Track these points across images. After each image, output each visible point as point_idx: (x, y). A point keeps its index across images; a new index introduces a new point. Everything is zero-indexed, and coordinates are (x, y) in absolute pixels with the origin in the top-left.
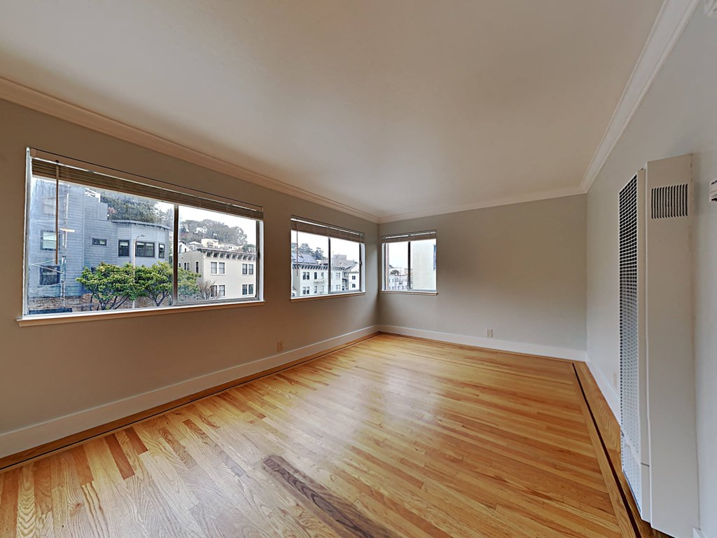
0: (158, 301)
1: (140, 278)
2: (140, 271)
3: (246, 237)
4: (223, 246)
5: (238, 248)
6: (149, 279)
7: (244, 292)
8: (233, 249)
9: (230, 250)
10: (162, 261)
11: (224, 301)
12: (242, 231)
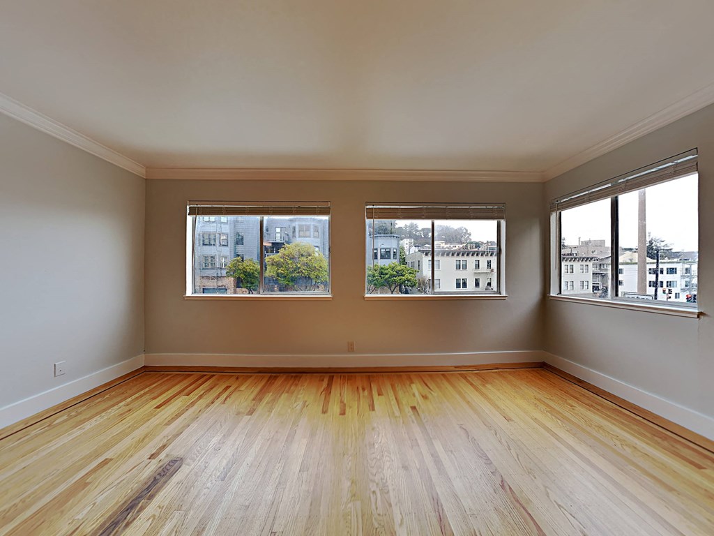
0: (392, 289)
1: (382, 273)
2: (382, 269)
3: (470, 235)
4: (448, 246)
5: (461, 246)
6: (387, 274)
7: (458, 286)
8: (457, 248)
9: (454, 249)
10: (394, 261)
11: (439, 293)
12: (467, 230)
